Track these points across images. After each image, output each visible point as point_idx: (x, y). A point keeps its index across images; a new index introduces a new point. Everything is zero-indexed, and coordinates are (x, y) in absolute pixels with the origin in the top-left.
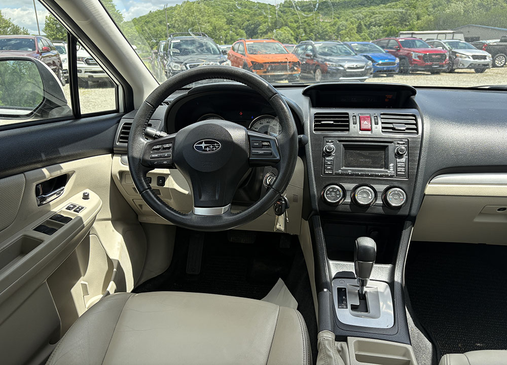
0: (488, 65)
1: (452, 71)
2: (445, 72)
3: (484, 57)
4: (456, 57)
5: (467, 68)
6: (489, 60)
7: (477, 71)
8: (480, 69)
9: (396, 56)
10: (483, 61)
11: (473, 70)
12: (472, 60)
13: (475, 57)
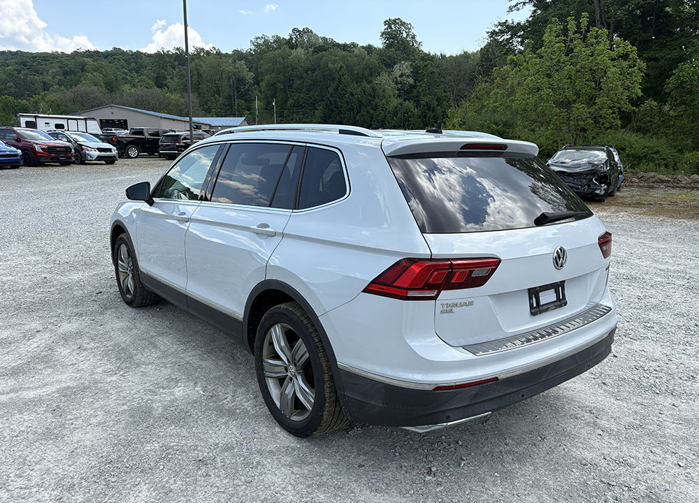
0: (114, 157)
1: (83, 163)
2: (74, 163)
3: (110, 150)
4: (83, 149)
5: (95, 160)
6: (115, 152)
7: (108, 163)
8: (110, 161)
9: (17, 148)
10: (108, 153)
11: (104, 162)
12: (97, 153)
13: (100, 150)
